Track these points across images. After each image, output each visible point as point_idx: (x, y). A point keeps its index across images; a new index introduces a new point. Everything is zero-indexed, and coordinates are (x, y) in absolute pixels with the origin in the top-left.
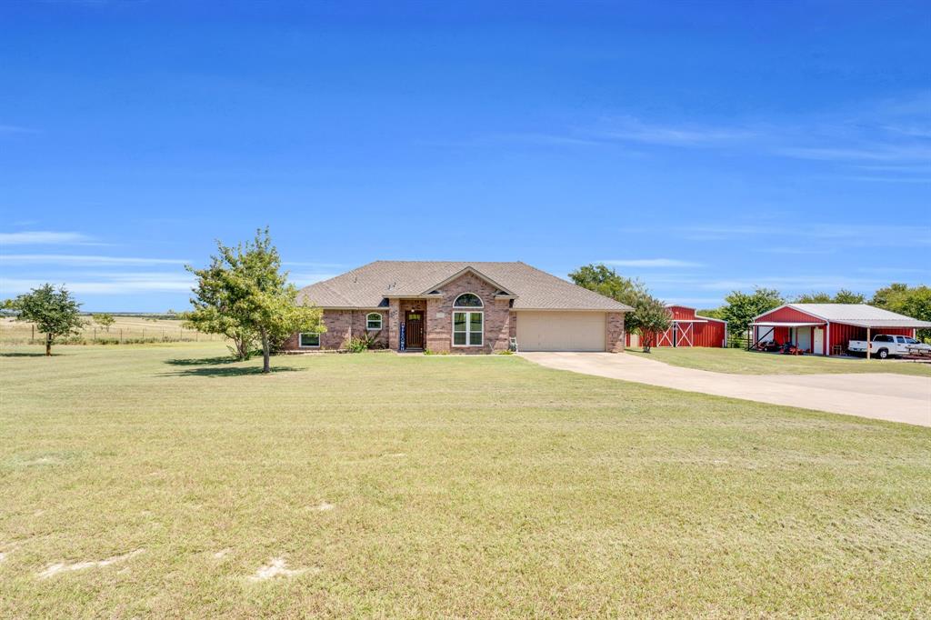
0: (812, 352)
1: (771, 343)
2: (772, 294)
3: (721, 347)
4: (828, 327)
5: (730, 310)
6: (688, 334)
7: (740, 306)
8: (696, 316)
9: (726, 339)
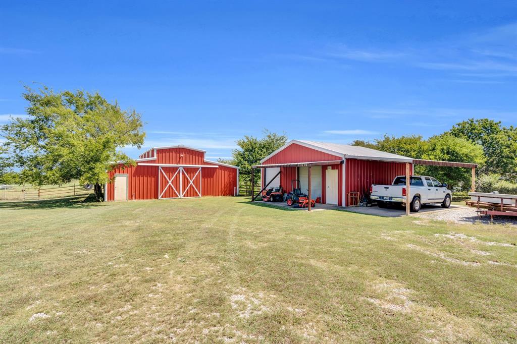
0: (324, 202)
1: (277, 191)
2: (280, 139)
3: (232, 195)
4: (344, 166)
5: (242, 155)
6: (196, 182)
7: (251, 151)
8: (205, 160)
9: (238, 187)
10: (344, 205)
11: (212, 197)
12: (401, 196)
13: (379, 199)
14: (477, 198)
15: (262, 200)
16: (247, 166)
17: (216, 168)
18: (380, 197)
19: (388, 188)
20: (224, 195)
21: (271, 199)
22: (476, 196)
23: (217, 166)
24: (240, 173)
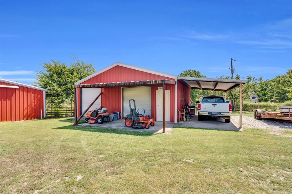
3: (38, 118)
4: (176, 86)
9: (45, 109)
10: (176, 121)
11: (11, 122)
12: (228, 111)
13: (208, 115)
14: (288, 109)
15: (88, 122)
16: (56, 88)
17: (16, 89)
18: (209, 113)
19: (216, 105)
20: (27, 119)
21: (100, 121)
22: (287, 108)
23: (17, 87)
24: (48, 95)
